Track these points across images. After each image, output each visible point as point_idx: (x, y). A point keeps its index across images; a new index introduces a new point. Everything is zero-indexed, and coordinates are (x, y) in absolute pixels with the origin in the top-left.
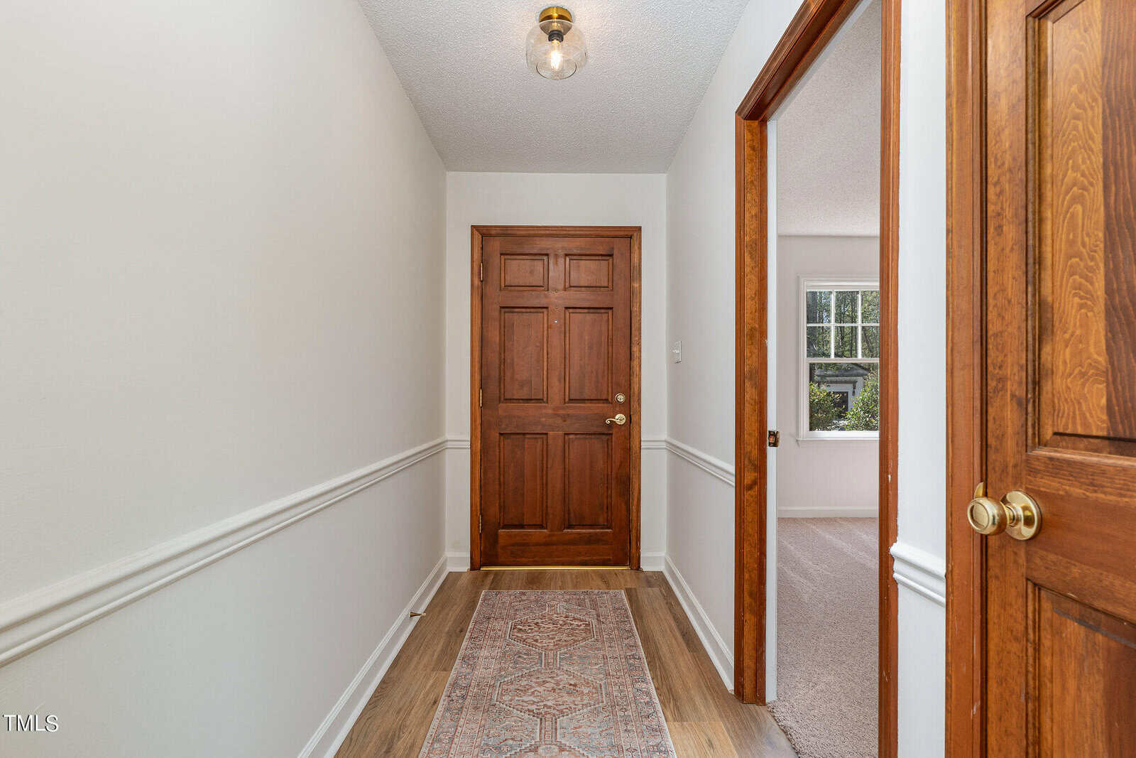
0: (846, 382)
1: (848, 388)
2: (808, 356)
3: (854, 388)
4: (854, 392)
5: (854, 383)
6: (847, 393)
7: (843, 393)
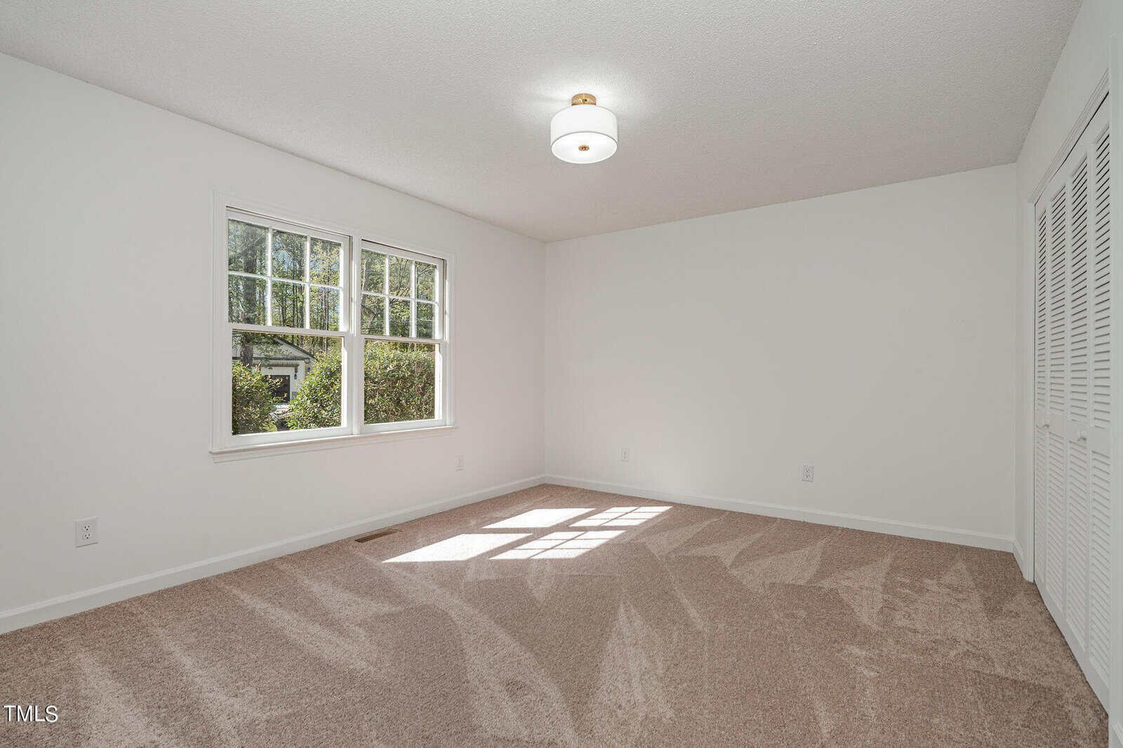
0: (287, 366)
1: (289, 371)
2: (231, 320)
3: (296, 371)
4: (296, 375)
5: (296, 366)
6: (289, 376)
7: (284, 377)
